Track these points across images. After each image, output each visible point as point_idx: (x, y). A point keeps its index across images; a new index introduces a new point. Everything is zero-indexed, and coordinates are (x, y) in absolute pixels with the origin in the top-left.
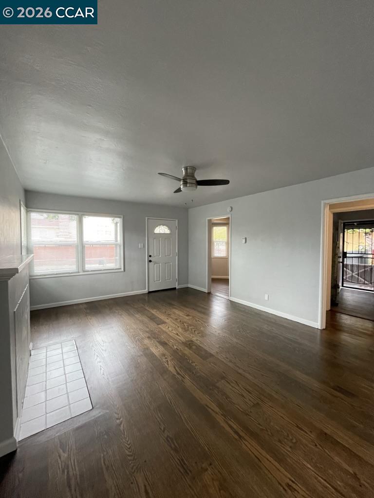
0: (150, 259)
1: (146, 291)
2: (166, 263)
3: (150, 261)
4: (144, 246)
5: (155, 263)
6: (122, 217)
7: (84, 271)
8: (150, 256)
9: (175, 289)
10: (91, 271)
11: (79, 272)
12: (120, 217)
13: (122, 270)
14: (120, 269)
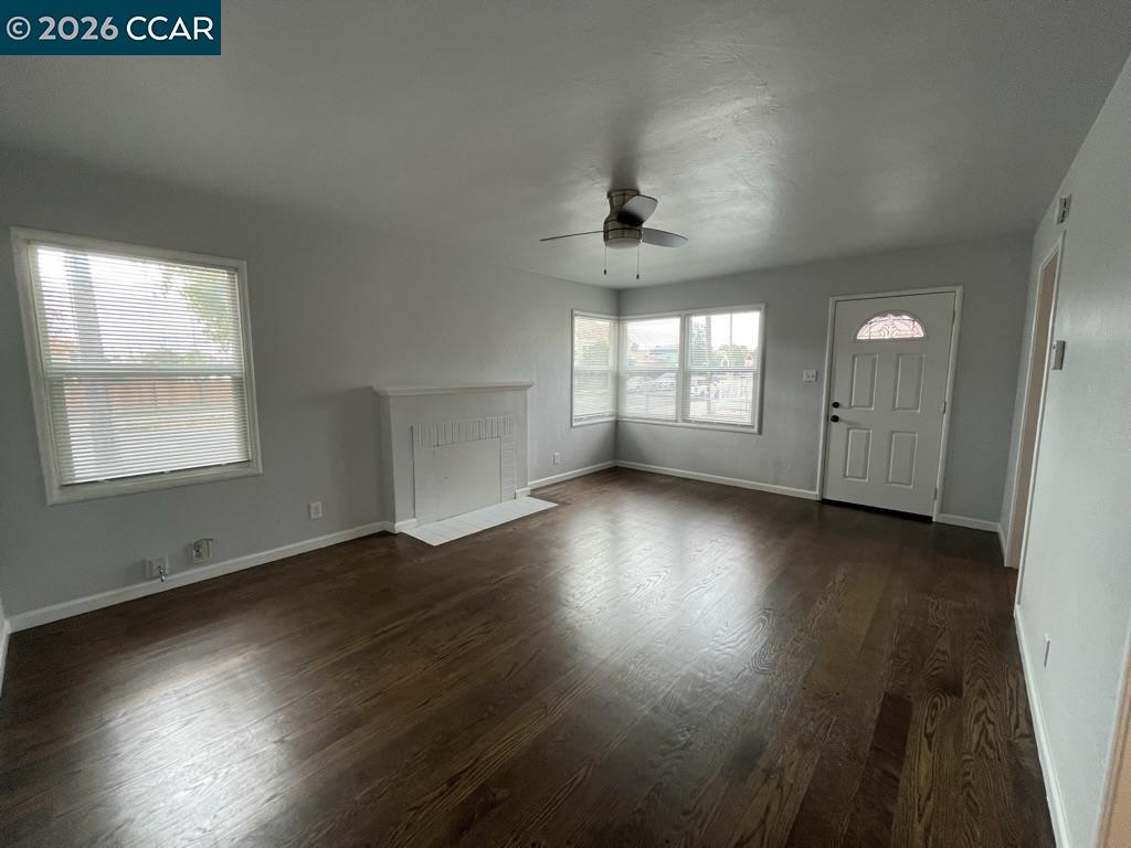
0: (835, 412)
1: (814, 494)
2: (892, 432)
3: (836, 419)
4: (818, 376)
5: (852, 425)
6: (763, 307)
7: (685, 421)
8: (836, 405)
9: (928, 520)
10: (696, 422)
11: (676, 421)
12: (756, 309)
13: (756, 430)
14: (752, 427)
